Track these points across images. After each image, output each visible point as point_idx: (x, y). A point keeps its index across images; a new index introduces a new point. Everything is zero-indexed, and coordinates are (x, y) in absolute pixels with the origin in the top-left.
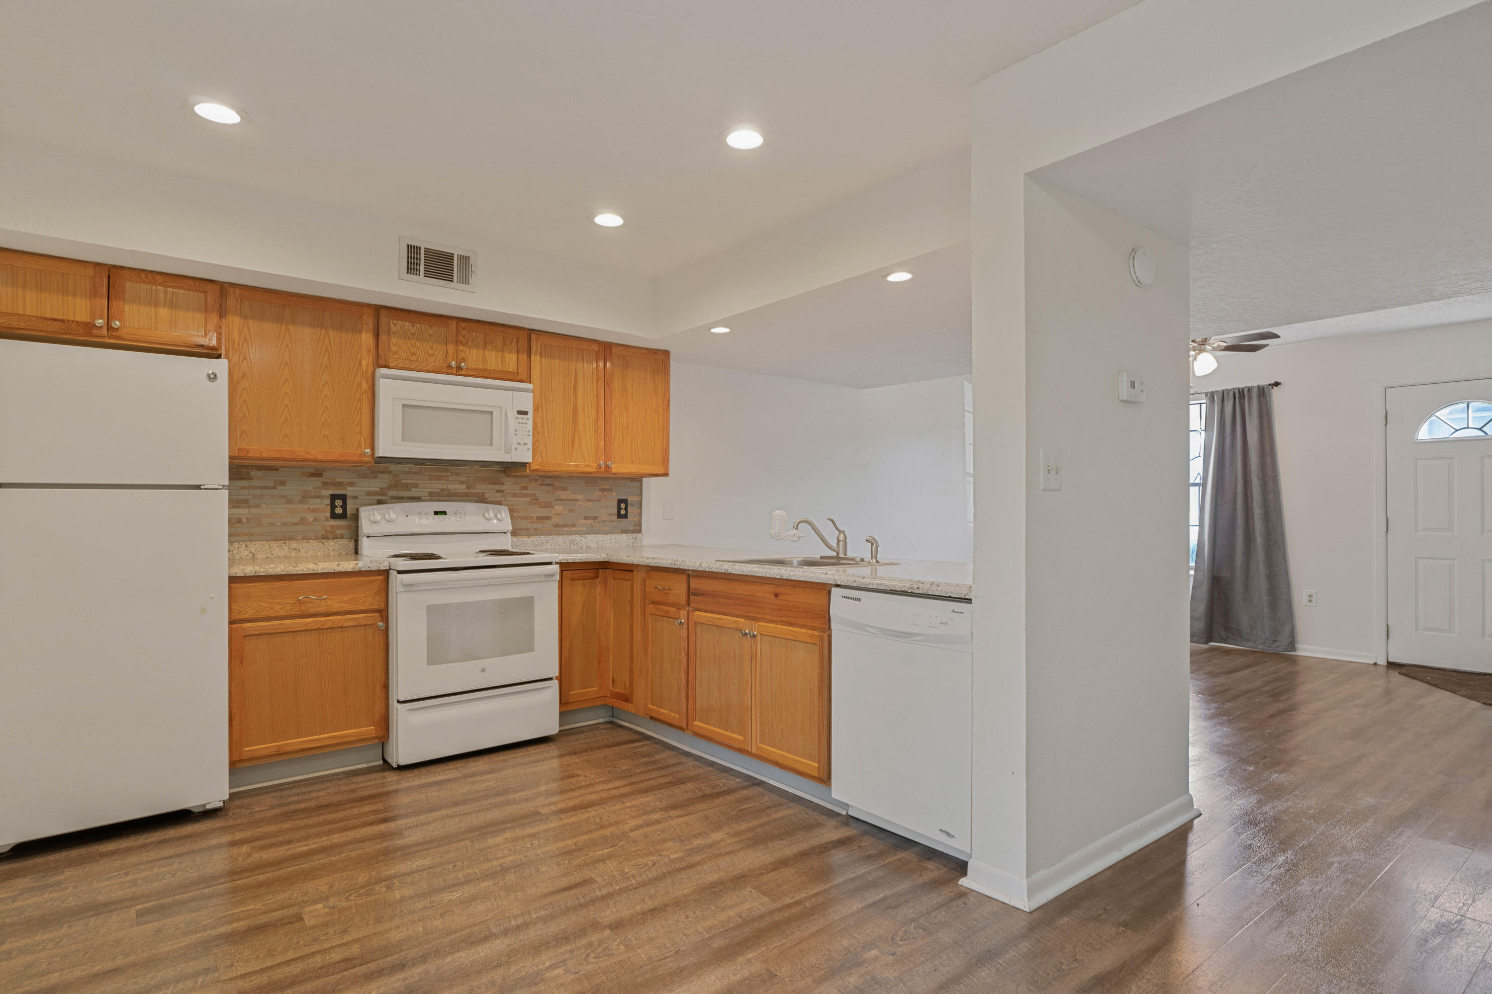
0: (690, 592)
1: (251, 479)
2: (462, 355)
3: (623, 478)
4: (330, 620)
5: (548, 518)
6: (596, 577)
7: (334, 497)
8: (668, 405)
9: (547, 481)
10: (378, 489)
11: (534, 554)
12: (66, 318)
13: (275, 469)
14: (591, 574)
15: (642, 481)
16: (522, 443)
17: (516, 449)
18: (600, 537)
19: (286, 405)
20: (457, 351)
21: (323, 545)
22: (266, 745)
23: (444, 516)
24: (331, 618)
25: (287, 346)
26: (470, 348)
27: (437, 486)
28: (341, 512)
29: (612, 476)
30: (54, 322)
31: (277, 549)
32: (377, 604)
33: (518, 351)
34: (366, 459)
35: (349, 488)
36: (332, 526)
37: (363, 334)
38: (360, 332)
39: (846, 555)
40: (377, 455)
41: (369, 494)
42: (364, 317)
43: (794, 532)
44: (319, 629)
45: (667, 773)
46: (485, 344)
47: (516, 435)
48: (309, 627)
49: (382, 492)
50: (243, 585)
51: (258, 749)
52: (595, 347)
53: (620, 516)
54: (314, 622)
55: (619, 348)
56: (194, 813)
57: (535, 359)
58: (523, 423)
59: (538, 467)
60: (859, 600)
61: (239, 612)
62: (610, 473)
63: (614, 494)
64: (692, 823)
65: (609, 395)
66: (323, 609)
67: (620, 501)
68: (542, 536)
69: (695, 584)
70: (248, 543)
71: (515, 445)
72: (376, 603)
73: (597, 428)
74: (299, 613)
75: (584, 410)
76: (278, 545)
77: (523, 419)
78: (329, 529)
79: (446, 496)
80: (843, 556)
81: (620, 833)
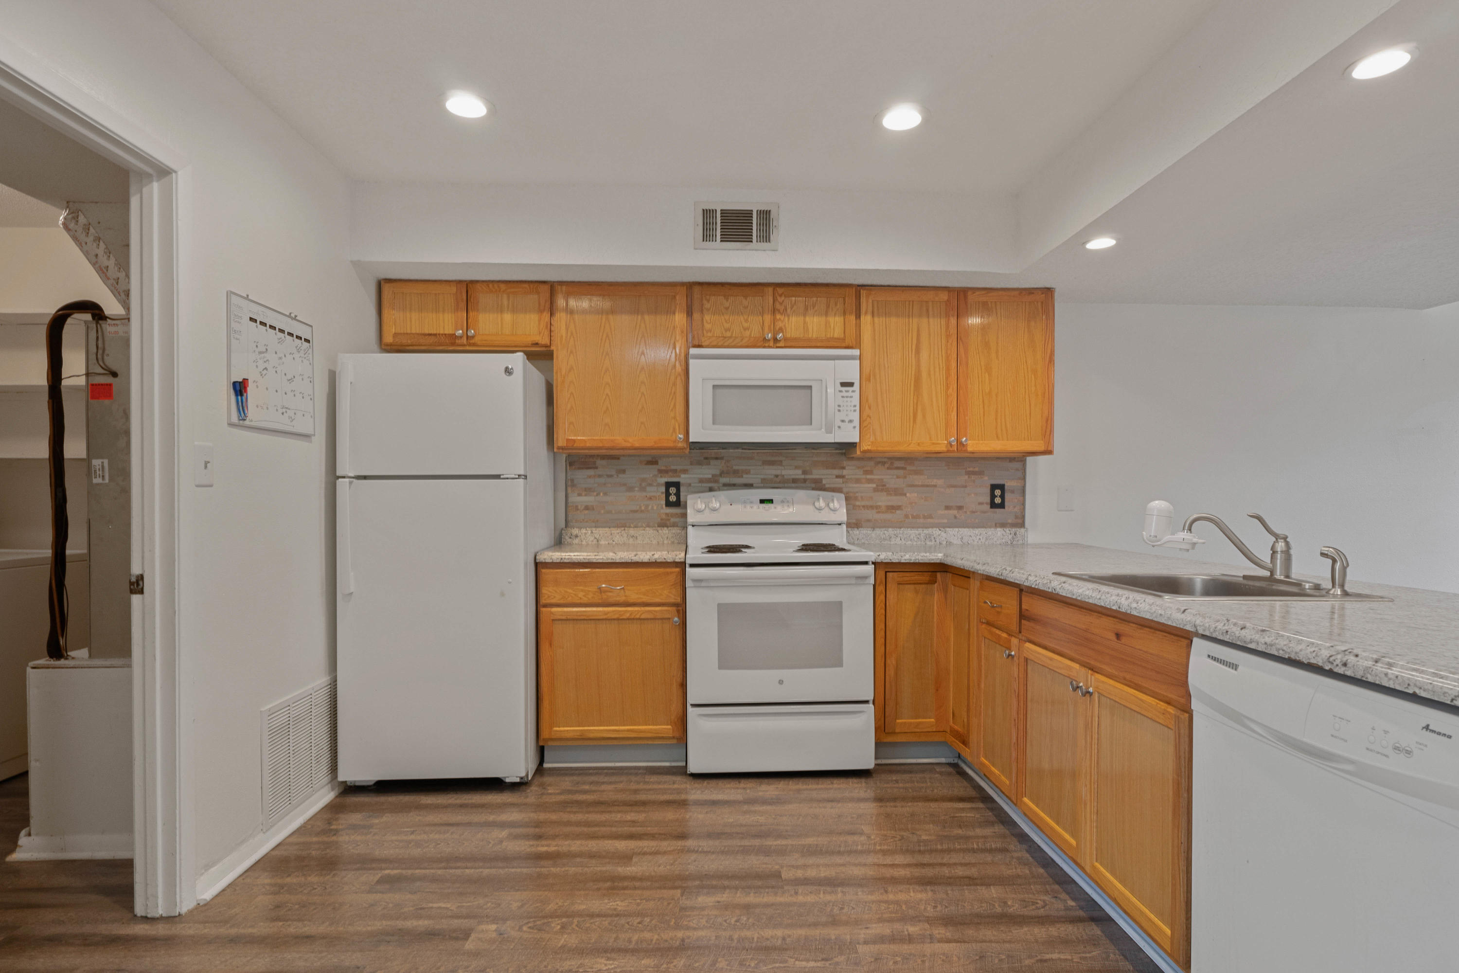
0: (1023, 616)
1: (597, 468)
2: (779, 324)
3: (998, 458)
4: (629, 611)
5: (899, 508)
6: (933, 582)
7: (668, 485)
8: (1051, 360)
9: (897, 464)
10: (710, 476)
11: (849, 550)
12: (438, 332)
13: (616, 458)
14: (926, 577)
15: (1025, 460)
16: (847, 421)
17: (839, 427)
18: (965, 532)
19: (607, 395)
20: (774, 321)
21: (657, 533)
22: (572, 728)
23: (770, 505)
24: (630, 609)
25: (607, 336)
26: (788, 316)
27: (771, 471)
28: (675, 500)
29: (967, 455)
30: (430, 337)
31: (618, 535)
32: (675, 598)
33: (844, 313)
34: (680, 445)
35: (683, 476)
36: (667, 514)
37: (677, 314)
38: (674, 313)
39: (1288, 576)
40: (691, 440)
41: (701, 481)
42: (677, 298)
43: (1185, 535)
44: (618, 619)
45: (973, 861)
46: (806, 309)
47: (839, 411)
48: (609, 616)
49: (714, 479)
50: (552, 570)
51: (564, 731)
52: (944, 296)
53: (993, 505)
54: (613, 611)
55: (977, 293)
56: (505, 783)
57: (866, 319)
58: (847, 397)
59: (869, 448)
60: (1234, 667)
61: (549, 597)
62: (966, 451)
63: (986, 478)
64: (955, 958)
65: (963, 356)
66: (622, 599)
67: (994, 487)
68: (890, 529)
69: (1028, 603)
70: (594, 529)
71: (838, 423)
72: (673, 596)
73: (947, 396)
74: (600, 601)
75: (929, 374)
76: (618, 531)
77: (847, 391)
78: (664, 517)
79: (780, 482)
80: (1282, 578)
81: (849, 941)
